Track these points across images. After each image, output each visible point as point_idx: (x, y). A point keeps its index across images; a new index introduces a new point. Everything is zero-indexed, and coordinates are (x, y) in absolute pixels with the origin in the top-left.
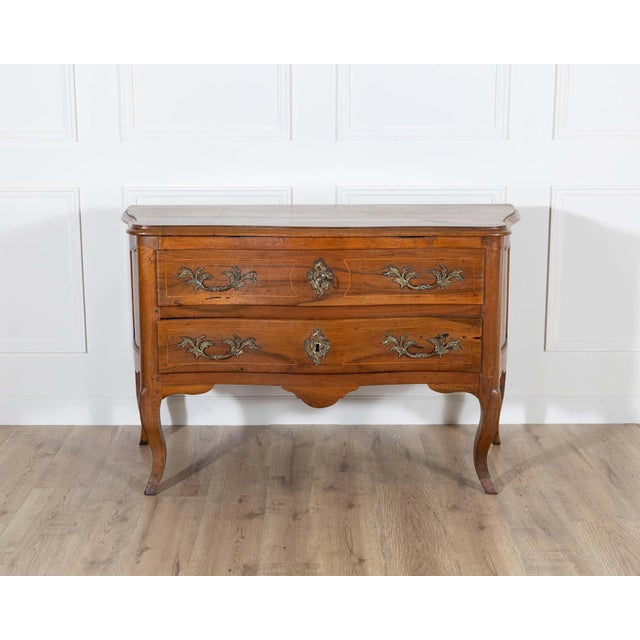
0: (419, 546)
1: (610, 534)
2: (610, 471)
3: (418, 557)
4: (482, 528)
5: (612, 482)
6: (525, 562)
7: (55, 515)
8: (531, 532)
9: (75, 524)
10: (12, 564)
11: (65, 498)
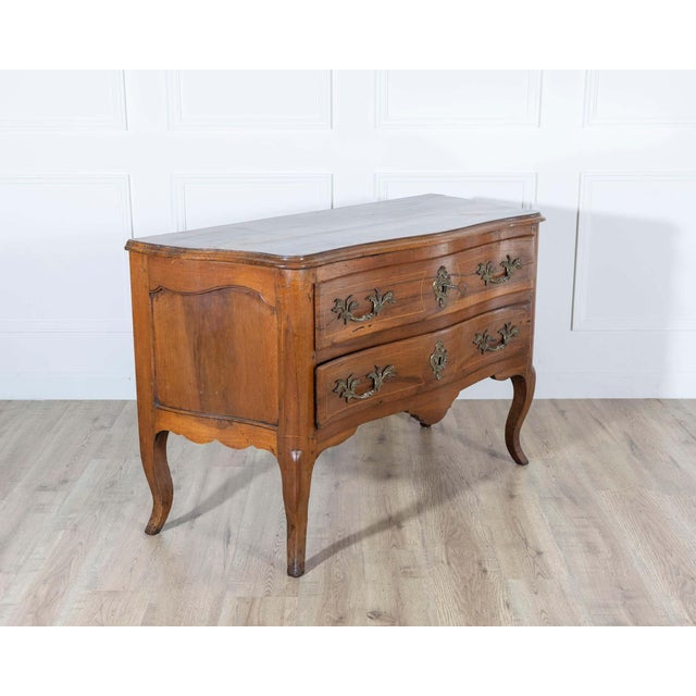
0: (453, 513)
1: (631, 502)
2: (632, 443)
3: (453, 523)
4: (512, 496)
5: (634, 454)
6: (552, 528)
7: (113, 484)
8: (557, 500)
9: (132, 492)
10: (75, 530)
11: (121, 469)
